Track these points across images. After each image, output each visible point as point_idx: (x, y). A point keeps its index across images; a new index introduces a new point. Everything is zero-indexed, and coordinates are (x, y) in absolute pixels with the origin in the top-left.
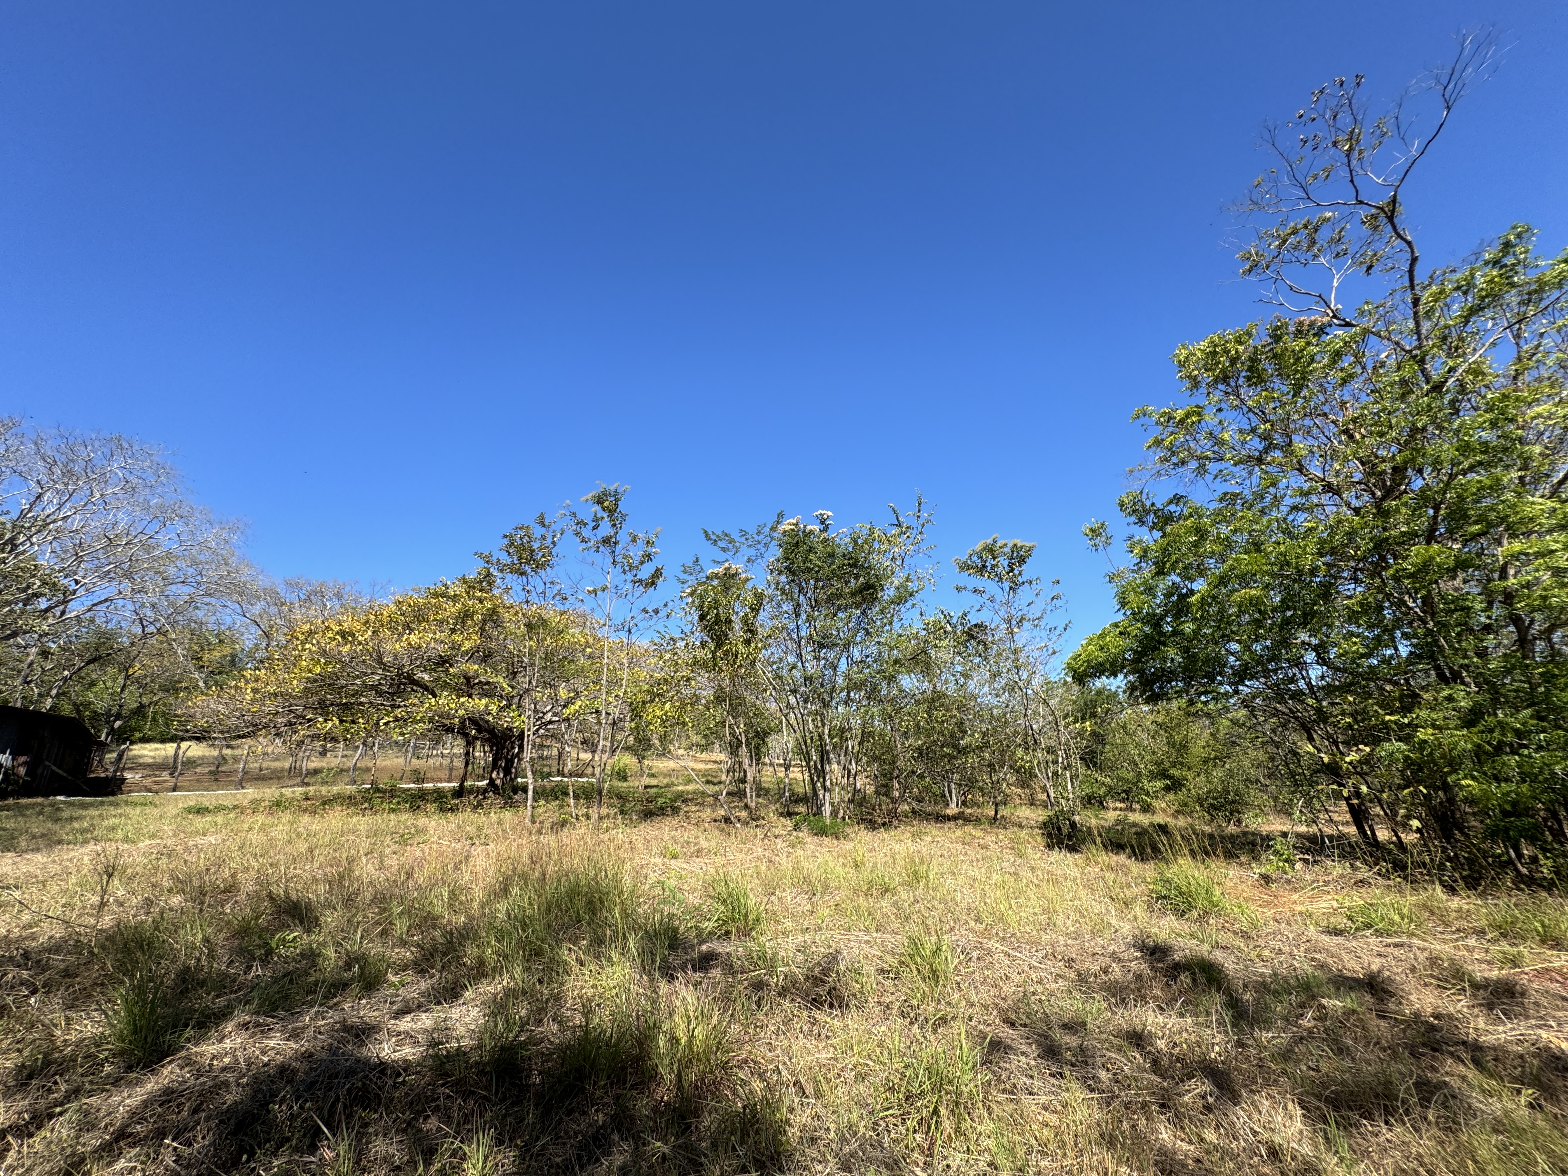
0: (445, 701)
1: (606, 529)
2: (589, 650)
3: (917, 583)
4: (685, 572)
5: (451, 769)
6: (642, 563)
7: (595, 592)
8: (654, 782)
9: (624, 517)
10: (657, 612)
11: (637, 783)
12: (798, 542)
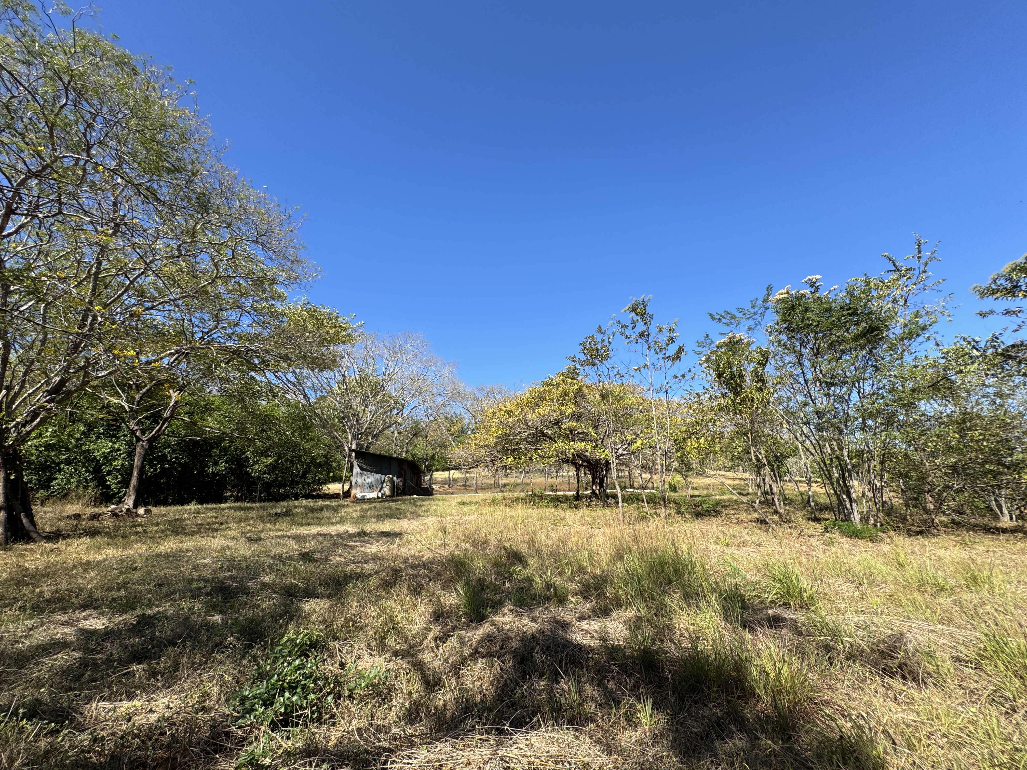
0: (560, 445)
1: (641, 327)
2: (641, 407)
3: (926, 318)
4: (699, 346)
5: (569, 484)
6: (668, 345)
7: (639, 369)
8: (697, 493)
9: (651, 317)
10: (683, 376)
11: (684, 494)
12: (793, 306)
